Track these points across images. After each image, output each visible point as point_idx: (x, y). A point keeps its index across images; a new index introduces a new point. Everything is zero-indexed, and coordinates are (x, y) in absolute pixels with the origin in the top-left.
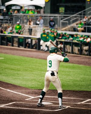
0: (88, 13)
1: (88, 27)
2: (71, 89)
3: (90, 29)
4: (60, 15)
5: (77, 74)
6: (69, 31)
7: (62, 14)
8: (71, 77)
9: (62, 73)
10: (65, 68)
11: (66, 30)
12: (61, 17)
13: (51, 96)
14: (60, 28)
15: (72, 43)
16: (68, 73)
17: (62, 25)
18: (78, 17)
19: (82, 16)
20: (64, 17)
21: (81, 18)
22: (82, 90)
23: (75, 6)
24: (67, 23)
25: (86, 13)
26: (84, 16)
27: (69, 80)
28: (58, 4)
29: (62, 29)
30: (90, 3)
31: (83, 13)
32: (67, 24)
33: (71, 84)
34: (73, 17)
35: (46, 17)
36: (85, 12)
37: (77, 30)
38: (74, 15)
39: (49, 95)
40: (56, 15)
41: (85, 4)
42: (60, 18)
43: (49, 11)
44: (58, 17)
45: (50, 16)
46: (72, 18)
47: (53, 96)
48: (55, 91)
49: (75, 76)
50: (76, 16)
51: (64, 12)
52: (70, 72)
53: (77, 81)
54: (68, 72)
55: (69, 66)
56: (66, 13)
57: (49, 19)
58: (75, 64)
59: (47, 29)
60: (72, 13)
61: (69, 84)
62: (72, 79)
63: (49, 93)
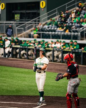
0: (43, 19)
1: (42, 33)
2: (26, 94)
3: (45, 35)
4: (15, 22)
5: (32, 80)
6: (25, 37)
7: (17, 21)
8: (26, 82)
9: (18, 79)
10: (20, 73)
11: (21, 37)
12: (17, 23)
13: (7, 101)
14: (16, 35)
15: (27, 49)
16: (24, 79)
17: (17, 32)
18: (33, 23)
19: (37, 22)
20: (19, 24)
21: (36, 25)
22: (37, 95)
23: (30, 13)
24: (22, 29)
25: (40, 20)
26: (38, 22)
27: (24, 86)
28: (13, 12)
29: (17, 35)
30: (44, 10)
31: (37, 20)
32: (22, 31)
33: (26, 89)
34: (28, 23)
35: (2, 24)
36: (39, 18)
37: (32, 37)
38: (29, 22)
39: (5, 101)
40: (12, 22)
41: (39, 11)
42: (16, 25)
43: (5, 18)
44: (14, 24)
45: (6, 23)
46: (27, 25)
47: (9, 102)
48: (11, 96)
49: (30, 81)
50: (31, 22)
51: (19, 19)
52: (26, 77)
53: (32, 86)
54: (23, 77)
55: (24, 71)
56: (21, 20)
57: (4, 26)
58: (30, 70)
59: (4, 36)
60: (27, 19)
61: (24, 89)
62: (27, 84)
63: (5, 99)
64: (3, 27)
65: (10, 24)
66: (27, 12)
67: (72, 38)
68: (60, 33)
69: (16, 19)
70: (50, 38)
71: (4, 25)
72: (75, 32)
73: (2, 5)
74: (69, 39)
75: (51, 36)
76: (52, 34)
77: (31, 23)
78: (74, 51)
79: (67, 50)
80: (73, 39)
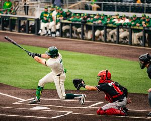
67: (145, 11)
68: (128, 3)
70: (114, 11)
74: (141, 12)
75: (116, 7)
76: (117, 4)
78: (146, 29)
79: (138, 28)
80: (146, 13)
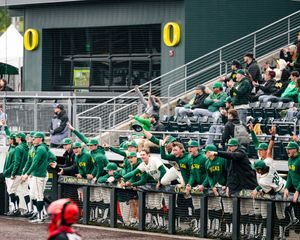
4: (74, 96)
18: (137, 100)
24: (97, 120)
25: (162, 87)
30: (174, 52)
32: (97, 126)
41: (159, 56)
42: (75, 106)
44: (69, 102)
45: (42, 100)
46: (114, 104)
56: (94, 87)
57: (35, 110)
64: (32, 111)
65: (56, 100)
66: (114, 59)
69: (76, 84)
71: (33, 106)
72: (284, 133)
73: (30, 33)
77: (131, 101)
